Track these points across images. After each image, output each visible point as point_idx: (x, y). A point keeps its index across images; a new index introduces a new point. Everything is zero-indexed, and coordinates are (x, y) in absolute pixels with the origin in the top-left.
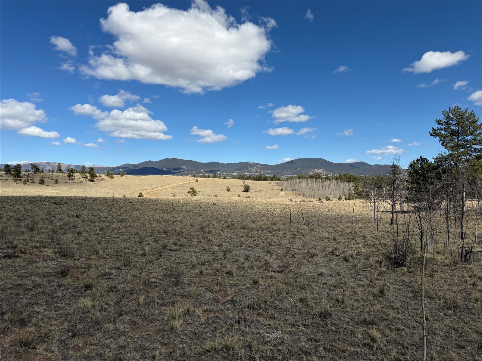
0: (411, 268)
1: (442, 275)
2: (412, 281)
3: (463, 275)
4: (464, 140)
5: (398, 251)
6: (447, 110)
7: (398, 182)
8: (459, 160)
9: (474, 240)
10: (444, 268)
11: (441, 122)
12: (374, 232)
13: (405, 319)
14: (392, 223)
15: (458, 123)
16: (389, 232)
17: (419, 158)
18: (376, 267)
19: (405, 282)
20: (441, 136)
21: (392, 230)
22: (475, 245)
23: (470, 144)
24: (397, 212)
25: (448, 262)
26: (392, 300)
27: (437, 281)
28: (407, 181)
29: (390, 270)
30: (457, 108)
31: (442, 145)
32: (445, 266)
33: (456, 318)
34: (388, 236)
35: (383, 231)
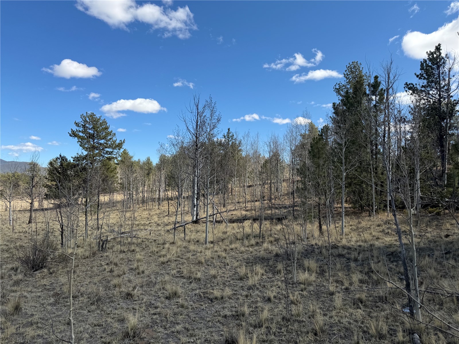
0: (51, 268)
1: (83, 268)
2: (53, 282)
3: (101, 264)
4: (98, 143)
5: (37, 252)
6: (85, 114)
7: (36, 179)
8: (94, 160)
9: (107, 230)
10: (84, 261)
11: (80, 125)
12: (9, 234)
13: (46, 334)
14: (30, 222)
15: (93, 128)
16: (26, 232)
17: (59, 156)
18: (10, 276)
19: (46, 285)
20: (79, 137)
21: (30, 230)
22: (109, 234)
23: (103, 147)
24: (36, 210)
25: (87, 254)
26: (30, 313)
27: (78, 276)
28: (47, 179)
29: (28, 276)
30: (92, 115)
31: (81, 146)
32: (85, 259)
33: (99, 312)
34: (26, 237)
35: (20, 232)
